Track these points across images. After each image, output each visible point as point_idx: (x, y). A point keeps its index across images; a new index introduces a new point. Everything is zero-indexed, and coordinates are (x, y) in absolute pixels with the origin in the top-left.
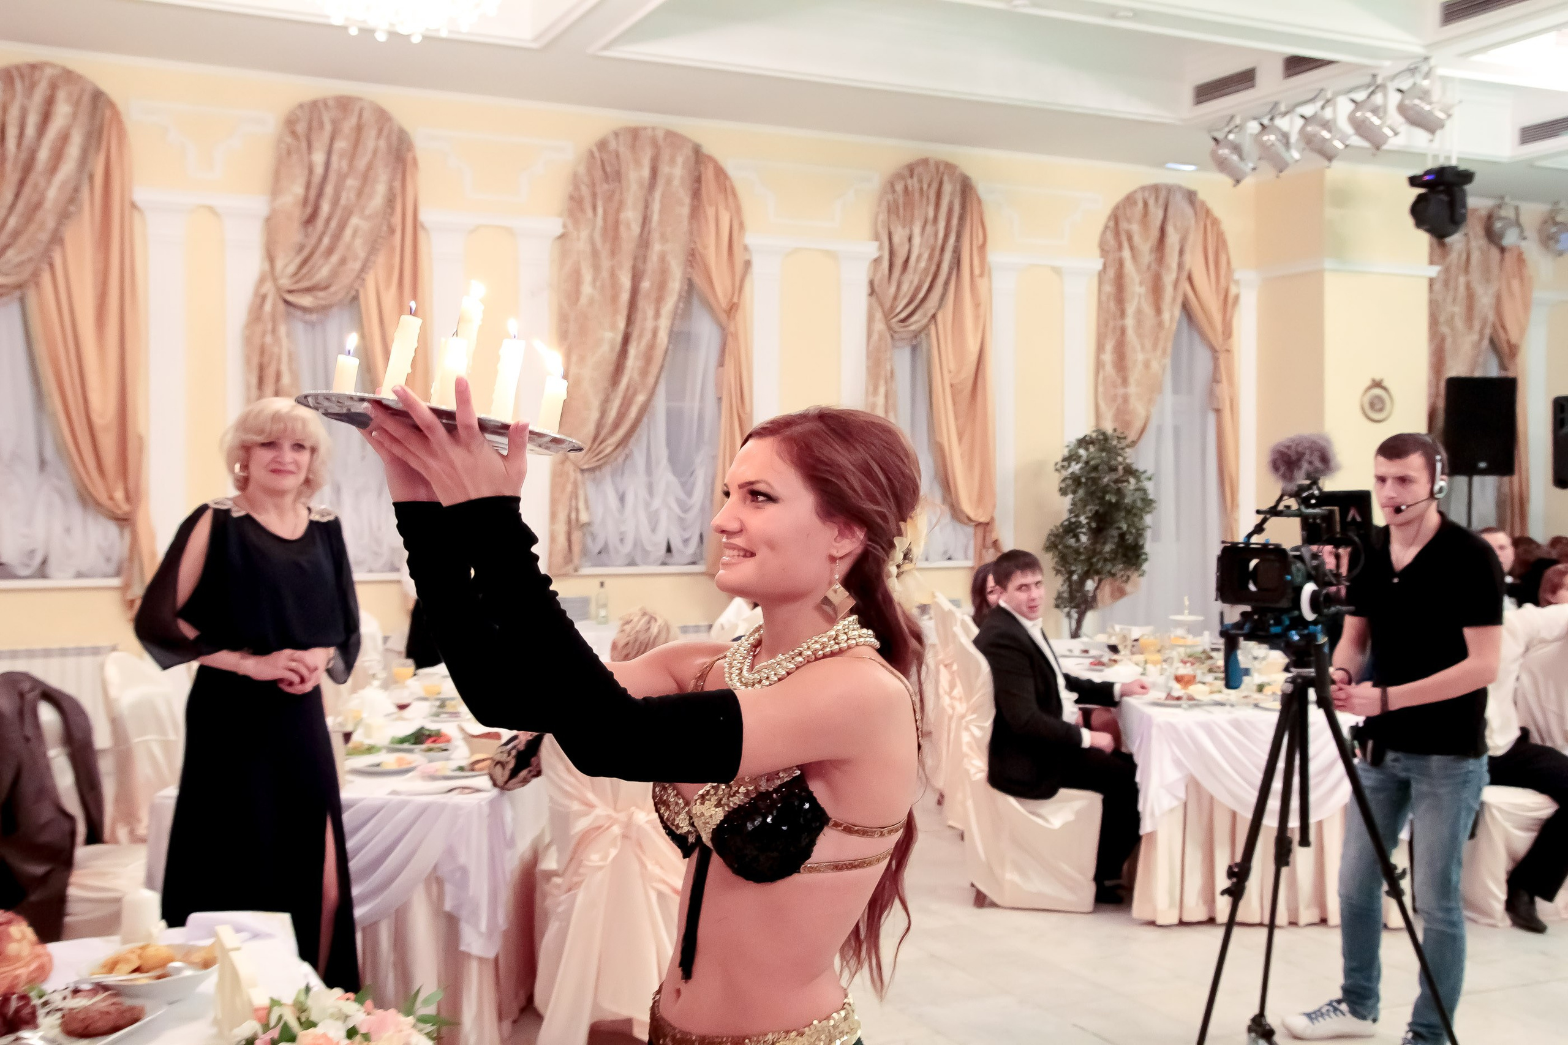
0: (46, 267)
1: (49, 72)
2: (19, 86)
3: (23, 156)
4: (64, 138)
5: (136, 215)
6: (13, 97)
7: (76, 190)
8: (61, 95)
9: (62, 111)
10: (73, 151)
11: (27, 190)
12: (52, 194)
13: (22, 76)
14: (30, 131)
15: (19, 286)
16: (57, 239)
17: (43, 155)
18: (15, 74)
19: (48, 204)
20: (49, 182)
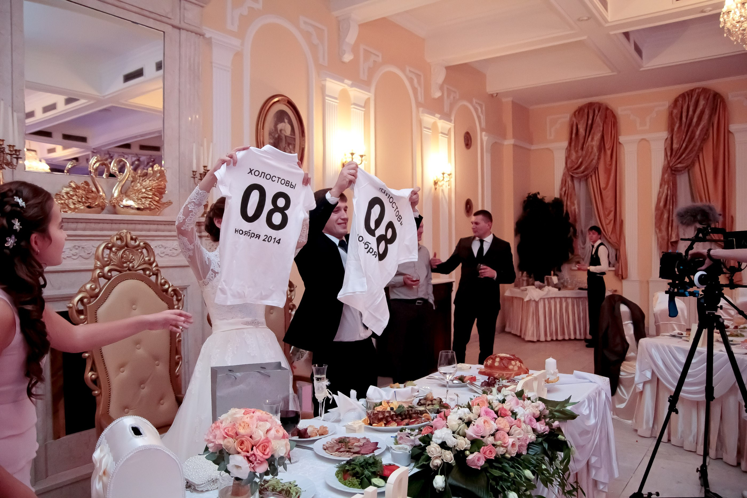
0: (697, 159)
1: (697, 91)
2: (687, 99)
3: (688, 122)
4: (702, 112)
5: (730, 135)
6: (685, 103)
7: (708, 130)
8: (702, 98)
9: (702, 103)
10: (706, 117)
11: (689, 134)
12: (698, 133)
13: (688, 95)
14: (691, 113)
15: (688, 167)
16: (701, 149)
17: (695, 120)
18: (686, 95)
19: (697, 137)
20: (697, 129)
